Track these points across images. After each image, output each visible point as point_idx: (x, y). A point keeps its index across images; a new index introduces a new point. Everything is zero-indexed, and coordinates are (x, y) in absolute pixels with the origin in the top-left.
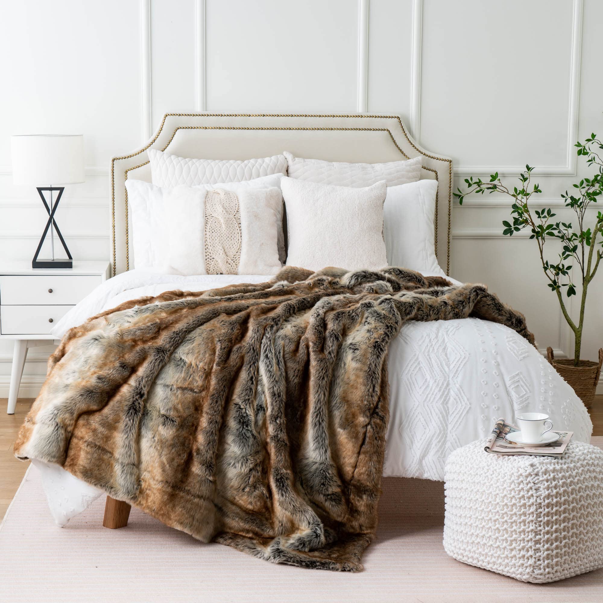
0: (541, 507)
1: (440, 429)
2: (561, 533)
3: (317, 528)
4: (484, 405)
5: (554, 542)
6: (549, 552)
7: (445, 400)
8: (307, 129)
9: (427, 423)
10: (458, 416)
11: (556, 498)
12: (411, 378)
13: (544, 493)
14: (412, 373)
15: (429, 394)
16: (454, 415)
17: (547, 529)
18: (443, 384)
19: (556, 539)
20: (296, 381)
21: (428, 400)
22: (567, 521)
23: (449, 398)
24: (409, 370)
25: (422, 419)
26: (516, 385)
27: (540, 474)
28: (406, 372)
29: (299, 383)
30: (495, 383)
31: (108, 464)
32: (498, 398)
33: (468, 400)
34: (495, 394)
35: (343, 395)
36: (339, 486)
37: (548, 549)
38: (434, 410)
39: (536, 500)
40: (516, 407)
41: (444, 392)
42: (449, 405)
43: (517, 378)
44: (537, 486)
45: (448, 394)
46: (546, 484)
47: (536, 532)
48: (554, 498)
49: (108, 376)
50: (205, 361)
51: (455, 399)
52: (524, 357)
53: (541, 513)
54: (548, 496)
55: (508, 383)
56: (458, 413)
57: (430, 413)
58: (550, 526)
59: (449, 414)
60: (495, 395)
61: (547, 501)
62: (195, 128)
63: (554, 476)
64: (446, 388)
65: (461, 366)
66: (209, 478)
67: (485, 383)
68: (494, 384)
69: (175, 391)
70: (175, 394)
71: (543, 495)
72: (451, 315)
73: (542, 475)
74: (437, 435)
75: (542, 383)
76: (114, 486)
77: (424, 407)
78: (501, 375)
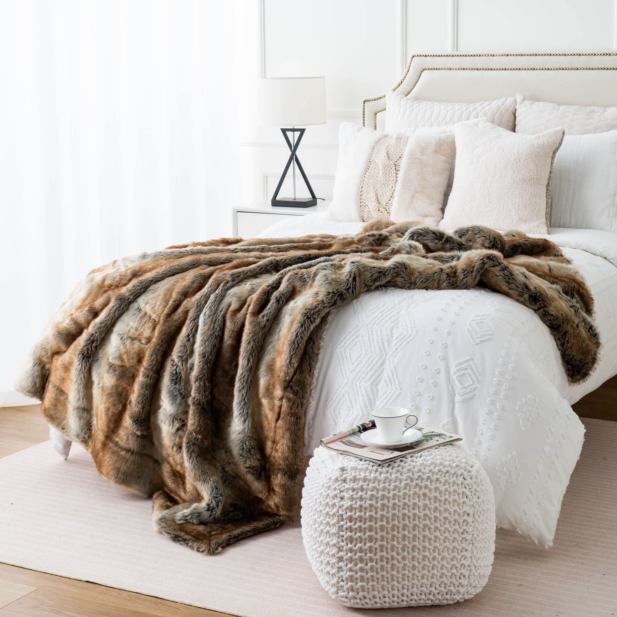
0: (342, 520)
1: (363, 413)
2: (366, 554)
3: (213, 500)
4: (416, 393)
5: (358, 562)
6: (351, 573)
7: (375, 381)
8: (551, 69)
9: (352, 405)
10: (385, 401)
11: (361, 511)
12: (345, 352)
13: (347, 503)
14: (347, 347)
15: (359, 372)
16: (382, 399)
17: (350, 546)
18: (377, 363)
19: (361, 560)
20: (229, 342)
21: (357, 378)
22: (374, 541)
23: (381, 380)
24: (346, 343)
25: (348, 400)
26: (462, 373)
27: (348, 481)
28: (342, 345)
29: (232, 345)
30: (436, 368)
31: (63, 405)
32: (435, 386)
33: (399, 384)
34: (432, 381)
35: (270, 363)
36: (258, 460)
37: (351, 570)
38: (361, 391)
39: (338, 511)
40: (457, 398)
41: (376, 371)
42: (380, 387)
43: (467, 364)
44: (343, 494)
45: (380, 374)
46: (351, 493)
47: (339, 548)
48: (357, 511)
49: (76, 319)
50: (158, 313)
51: (386, 381)
52: (482, 341)
53: (342, 526)
54: (351, 508)
55: (453, 370)
56: (386, 398)
57: (356, 393)
58: (353, 543)
59: (377, 397)
60: (432, 383)
61: (349, 514)
62: (440, 69)
63: (362, 486)
64: (379, 368)
65: (403, 345)
66: (137, 433)
67: (424, 367)
68: (434, 369)
69: (126, 341)
70: (125, 343)
71: (345, 506)
72: (445, 284)
73: (350, 482)
74: (359, 418)
75: (497, 373)
76: (66, 427)
77: (352, 385)
78: (445, 359)
